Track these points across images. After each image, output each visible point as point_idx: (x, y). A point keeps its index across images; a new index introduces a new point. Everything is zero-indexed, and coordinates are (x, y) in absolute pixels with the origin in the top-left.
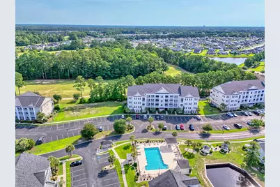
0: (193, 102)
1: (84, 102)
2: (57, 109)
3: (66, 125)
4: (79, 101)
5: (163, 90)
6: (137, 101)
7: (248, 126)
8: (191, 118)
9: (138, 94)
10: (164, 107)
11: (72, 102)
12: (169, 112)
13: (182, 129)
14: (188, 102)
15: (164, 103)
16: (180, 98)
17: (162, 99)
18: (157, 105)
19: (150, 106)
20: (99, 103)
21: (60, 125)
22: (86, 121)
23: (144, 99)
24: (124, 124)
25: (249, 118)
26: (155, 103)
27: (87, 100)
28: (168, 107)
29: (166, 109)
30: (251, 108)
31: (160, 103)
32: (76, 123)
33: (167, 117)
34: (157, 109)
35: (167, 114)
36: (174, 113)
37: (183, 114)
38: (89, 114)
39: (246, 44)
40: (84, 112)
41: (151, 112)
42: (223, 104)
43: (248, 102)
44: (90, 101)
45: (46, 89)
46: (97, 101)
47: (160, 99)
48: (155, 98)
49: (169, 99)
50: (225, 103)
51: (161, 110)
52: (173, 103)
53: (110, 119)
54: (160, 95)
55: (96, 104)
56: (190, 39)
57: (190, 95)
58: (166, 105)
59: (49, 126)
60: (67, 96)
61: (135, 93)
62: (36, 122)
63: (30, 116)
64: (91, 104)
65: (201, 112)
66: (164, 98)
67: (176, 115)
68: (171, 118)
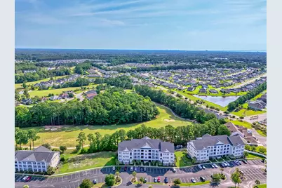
0: (170, 156)
1: (85, 153)
2: (62, 160)
3: (69, 176)
4: (80, 151)
5: (147, 146)
6: (126, 155)
7: (211, 179)
8: (168, 170)
9: (126, 150)
10: (148, 159)
11: (75, 152)
12: (152, 165)
13: (159, 182)
14: (166, 156)
15: (148, 156)
16: (159, 153)
17: (146, 153)
18: (142, 157)
19: (137, 159)
20: (97, 154)
21: (65, 177)
22: (84, 172)
23: (131, 154)
24: (113, 178)
25: (215, 170)
26: (141, 156)
27: (87, 151)
28: (151, 159)
29: (150, 161)
30: (219, 160)
31: (144, 155)
32: (77, 174)
33: (149, 169)
34: (142, 161)
35: (150, 166)
36: (155, 165)
37: (162, 166)
38: (88, 165)
39: (239, 80)
40: (84, 163)
41: (137, 164)
42: (195, 157)
43: (217, 155)
44: (90, 151)
45: (54, 138)
46: (95, 151)
47: (144, 152)
48: (141, 152)
49: (152, 153)
50: (197, 157)
51: (145, 162)
52: (155, 156)
53: (103, 171)
54: (144, 150)
55: (93, 154)
56: (189, 70)
57: (167, 151)
58: (150, 157)
59: (56, 178)
60: (71, 146)
61: (124, 149)
62: (46, 174)
63: (42, 169)
64: (90, 155)
65: (177, 164)
66: (148, 152)
67: (157, 167)
68: (152, 169)
